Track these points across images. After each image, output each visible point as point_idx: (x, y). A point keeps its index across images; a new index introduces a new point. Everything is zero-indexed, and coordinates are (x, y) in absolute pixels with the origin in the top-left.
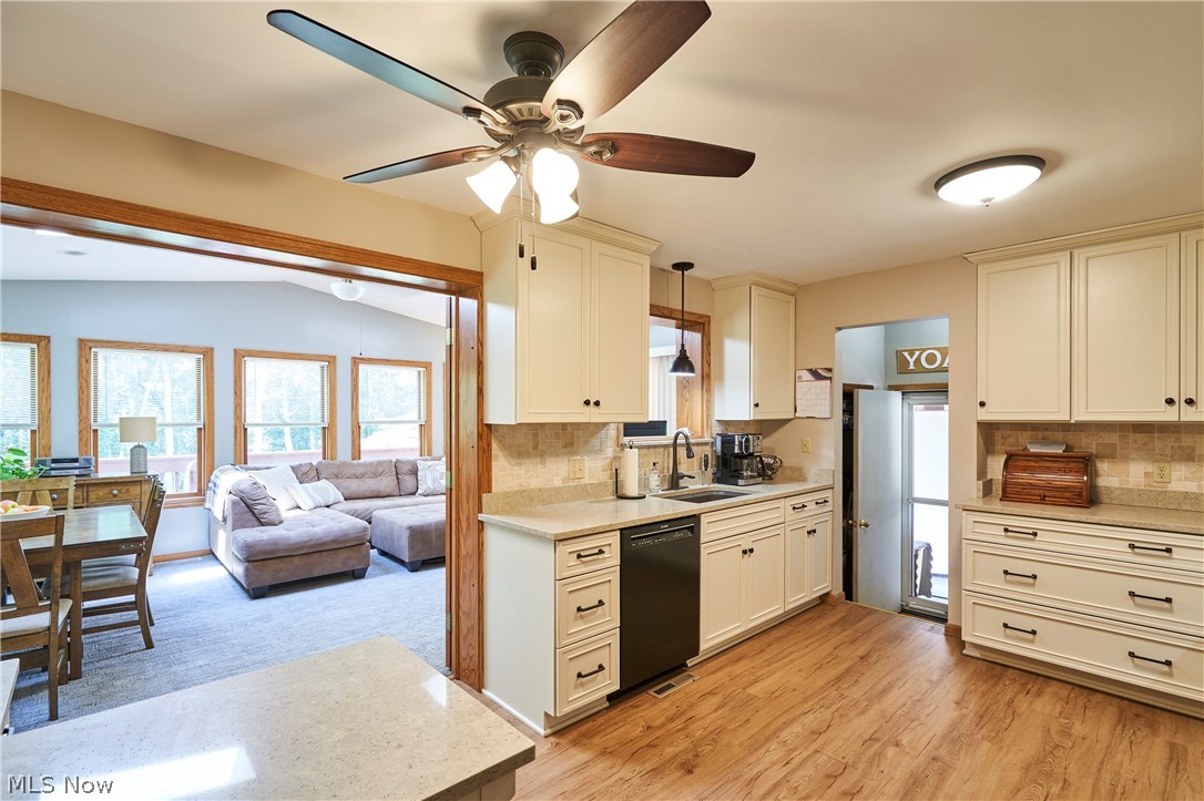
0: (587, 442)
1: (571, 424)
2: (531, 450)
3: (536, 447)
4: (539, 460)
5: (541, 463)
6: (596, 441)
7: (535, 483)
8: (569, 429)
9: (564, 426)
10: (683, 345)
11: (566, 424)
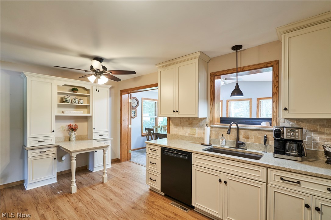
0: (197, 123)
1: (191, 118)
2: (179, 124)
3: (181, 124)
4: (182, 127)
5: (182, 128)
6: (200, 124)
7: (180, 133)
8: (191, 119)
9: (189, 118)
10: (237, 84)
11: (190, 118)
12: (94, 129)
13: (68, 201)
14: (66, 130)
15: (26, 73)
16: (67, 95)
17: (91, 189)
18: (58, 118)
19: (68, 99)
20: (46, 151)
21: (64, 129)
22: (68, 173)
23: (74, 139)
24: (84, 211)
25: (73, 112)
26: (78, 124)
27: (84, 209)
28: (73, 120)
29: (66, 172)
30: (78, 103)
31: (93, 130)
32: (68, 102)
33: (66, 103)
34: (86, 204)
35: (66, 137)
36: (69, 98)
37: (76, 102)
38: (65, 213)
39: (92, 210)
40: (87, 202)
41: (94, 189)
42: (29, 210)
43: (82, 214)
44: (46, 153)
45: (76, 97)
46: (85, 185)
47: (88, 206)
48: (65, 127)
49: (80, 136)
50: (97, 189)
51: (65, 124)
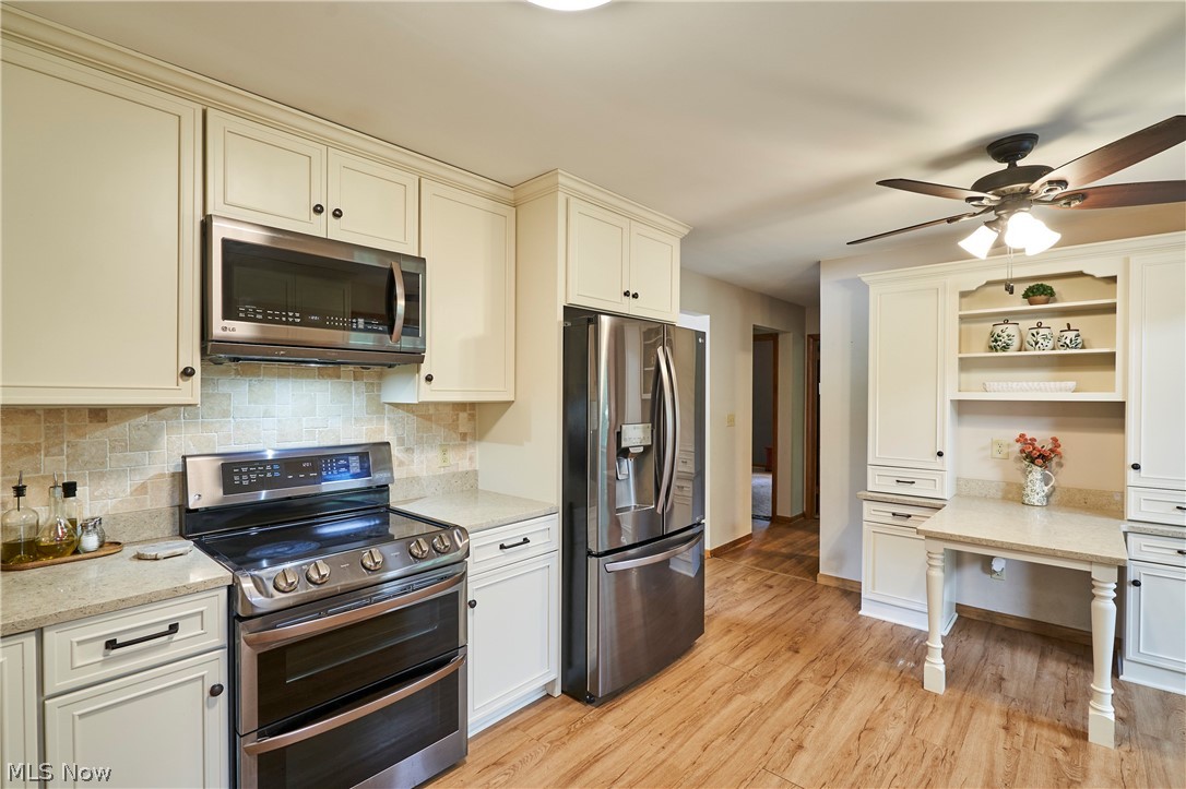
12: (1136, 467)
13: (883, 699)
14: (1012, 458)
15: (866, 277)
16: (1007, 318)
17: (996, 720)
18: (963, 408)
19: (1005, 335)
20: (910, 516)
21: (1005, 450)
22: (1017, 627)
23: (1036, 499)
24: (875, 753)
25: (1025, 384)
26: (1063, 436)
27: (884, 749)
28: (1045, 420)
29: (1013, 622)
30: (1054, 349)
31: (1132, 472)
32: (1005, 348)
33: (997, 351)
34: (908, 742)
35: (1008, 484)
36: (1011, 329)
37: (1037, 343)
38: (831, 716)
39: (892, 772)
40: (918, 741)
41: (1006, 728)
42: (798, 655)
43: (855, 756)
44: (908, 522)
45: (1045, 322)
46: (1006, 696)
47: (903, 752)
48: (1009, 445)
49: (1080, 490)
50: (1019, 741)
51: (1008, 434)
